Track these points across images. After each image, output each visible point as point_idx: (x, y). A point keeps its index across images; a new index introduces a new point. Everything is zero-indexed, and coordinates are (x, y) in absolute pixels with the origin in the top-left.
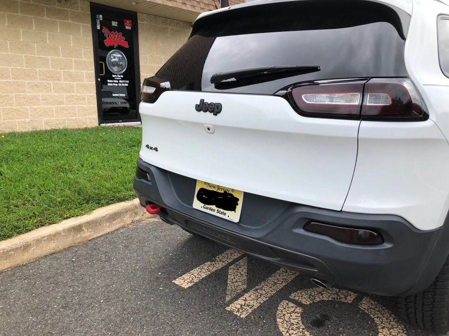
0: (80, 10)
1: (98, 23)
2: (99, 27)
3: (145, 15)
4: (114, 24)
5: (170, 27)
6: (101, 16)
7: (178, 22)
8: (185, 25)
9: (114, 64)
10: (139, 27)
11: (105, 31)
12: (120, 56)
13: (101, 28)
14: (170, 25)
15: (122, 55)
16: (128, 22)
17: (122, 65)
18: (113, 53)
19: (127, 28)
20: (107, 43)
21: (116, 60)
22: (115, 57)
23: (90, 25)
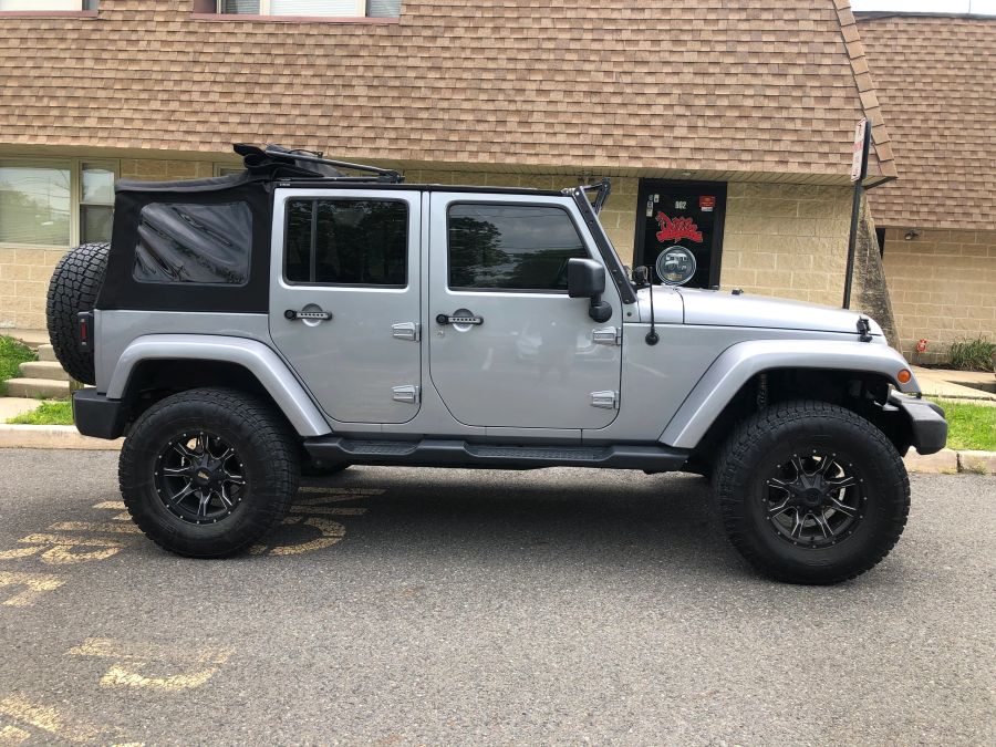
0: (621, 193)
1: (650, 206)
2: (650, 214)
3: (745, 185)
4: (680, 205)
5: (799, 201)
6: (657, 196)
7: (823, 188)
8: (843, 191)
9: (668, 269)
10: (728, 205)
11: (662, 218)
12: (684, 255)
13: (655, 213)
14: (802, 195)
15: (686, 253)
16: (707, 199)
17: (684, 270)
18: (669, 252)
19: (704, 209)
20: (661, 236)
21: (676, 262)
22: (672, 259)
23: (633, 213)
